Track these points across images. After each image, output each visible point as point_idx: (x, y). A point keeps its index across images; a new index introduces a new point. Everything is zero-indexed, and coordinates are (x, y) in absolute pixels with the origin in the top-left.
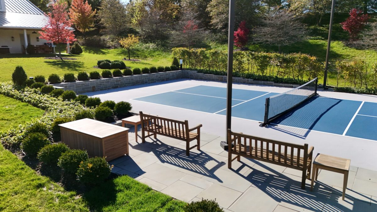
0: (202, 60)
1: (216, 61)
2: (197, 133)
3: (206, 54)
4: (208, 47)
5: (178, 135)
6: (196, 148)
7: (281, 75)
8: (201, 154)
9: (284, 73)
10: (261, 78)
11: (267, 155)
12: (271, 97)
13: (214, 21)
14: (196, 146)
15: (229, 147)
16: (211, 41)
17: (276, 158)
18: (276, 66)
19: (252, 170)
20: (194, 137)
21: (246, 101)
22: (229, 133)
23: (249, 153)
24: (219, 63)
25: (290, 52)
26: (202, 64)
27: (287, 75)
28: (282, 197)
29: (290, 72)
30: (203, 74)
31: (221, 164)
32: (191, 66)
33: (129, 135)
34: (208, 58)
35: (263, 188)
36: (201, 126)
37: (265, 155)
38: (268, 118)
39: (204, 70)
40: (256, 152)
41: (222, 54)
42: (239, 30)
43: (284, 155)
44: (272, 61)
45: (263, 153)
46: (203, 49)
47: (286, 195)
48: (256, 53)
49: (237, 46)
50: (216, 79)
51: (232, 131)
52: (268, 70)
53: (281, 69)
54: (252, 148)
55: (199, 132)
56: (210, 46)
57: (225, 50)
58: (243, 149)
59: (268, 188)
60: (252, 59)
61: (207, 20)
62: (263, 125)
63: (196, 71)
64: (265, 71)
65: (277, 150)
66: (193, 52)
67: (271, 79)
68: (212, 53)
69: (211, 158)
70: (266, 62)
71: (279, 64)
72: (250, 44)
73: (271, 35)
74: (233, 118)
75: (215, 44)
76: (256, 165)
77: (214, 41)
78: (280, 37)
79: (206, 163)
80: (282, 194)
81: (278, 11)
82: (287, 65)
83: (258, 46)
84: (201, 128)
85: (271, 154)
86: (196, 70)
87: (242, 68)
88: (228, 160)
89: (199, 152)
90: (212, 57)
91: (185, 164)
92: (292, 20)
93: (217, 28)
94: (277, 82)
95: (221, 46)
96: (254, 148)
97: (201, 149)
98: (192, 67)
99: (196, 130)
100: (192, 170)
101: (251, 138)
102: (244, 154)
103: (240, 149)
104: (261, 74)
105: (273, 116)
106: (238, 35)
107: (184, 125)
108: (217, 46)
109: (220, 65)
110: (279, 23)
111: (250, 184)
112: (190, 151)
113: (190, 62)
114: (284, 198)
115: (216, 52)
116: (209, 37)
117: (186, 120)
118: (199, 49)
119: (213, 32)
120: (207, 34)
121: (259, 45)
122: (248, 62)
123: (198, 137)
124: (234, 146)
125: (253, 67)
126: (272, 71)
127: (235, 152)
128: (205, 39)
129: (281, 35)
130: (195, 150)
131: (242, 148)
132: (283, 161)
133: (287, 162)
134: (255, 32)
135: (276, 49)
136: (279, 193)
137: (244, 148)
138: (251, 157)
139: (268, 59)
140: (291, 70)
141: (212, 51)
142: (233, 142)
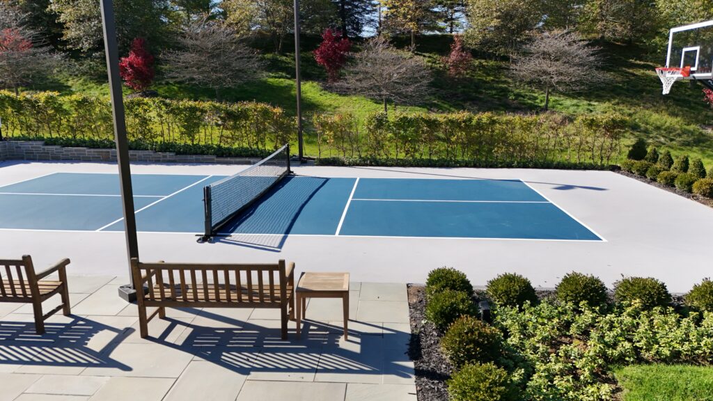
0: (52, 118)
1: (87, 119)
2: (58, 279)
3: (61, 105)
4: (64, 89)
6: (61, 311)
7: (227, 142)
8: (73, 323)
9: (232, 138)
10: (191, 149)
11: (217, 294)
12: (213, 185)
13: (70, 34)
14: (59, 308)
15: (139, 295)
16: (71, 75)
17: (234, 296)
18: (215, 127)
19: (190, 330)
20: (51, 291)
21: (166, 197)
22: (136, 265)
23: (181, 297)
24: (95, 122)
25: (237, 100)
26: (54, 127)
27: (238, 142)
28: (252, 364)
29: (242, 136)
30: (58, 147)
31: (125, 333)
32: (24, 132)
34: (66, 113)
35: (216, 359)
36: (68, 261)
37: (212, 296)
38: (211, 224)
39: (61, 139)
40: (195, 293)
41: (100, 103)
42: (132, 56)
43: (246, 287)
44: (206, 118)
45: (209, 291)
46: (51, 93)
47: (258, 358)
48: (175, 102)
49: (132, 88)
50: (93, 157)
51: (141, 261)
52: (202, 135)
53: (224, 131)
54: (187, 287)
55: (63, 277)
56: (70, 87)
57: (103, 95)
58: (168, 293)
59: (225, 356)
60: (167, 113)
61: (54, 31)
62: (204, 239)
63: (40, 143)
64: (197, 137)
65: (233, 281)
66: (27, 100)
67: (210, 151)
68: (75, 103)
69: (99, 327)
70: (196, 119)
71: (220, 122)
72: (160, 84)
73: (198, 68)
74: (140, 235)
75: (81, 81)
76: (198, 317)
77: (76, 75)
78: (216, 72)
79: (89, 340)
80: (250, 359)
81: (206, 21)
82: (235, 123)
83: (175, 88)
84: (67, 267)
85: (224, 291)
86: (41, 139)
87: (149, 131)
88: (139, 322)
89: (69, 320)
90: (76, 110)
91: (36, 353)
92: (234, 41)
93: (82, 48)
94: (222, 155)
95: (95, 87)
96: (190, 287)
97: (73, 312)
98: (29, 133)
99: (57, 273)
100: (55, 363)
101: (182, 267)
102: (172, 302)
103: (162, 293)
104: (189, 142)
105: (221, 220)
106: (131, 65)
107: (23, 268)
108: (85, 87)
109: (99, 126)
110: (210, 45)
111: (190, 356)
112: (45, 321)
113: (21, 123)
114: (255, 365)
115: (85, 100)
116: (65, 68)
117: (26, 254)
118: (42, 93)
119: (72, 57)
120: (59, 61)
121: (178, 86)
122: (159, 119)
123: (62, 289)
124: (149, 290)
125: (171, 128)
126: (210, 134)
127: (152, 302)
128: (55, 71)
129: (217, 67)
130: (59, 318)
131: (166, 290)
132: (247, 298)
133: (254, 298)
134: (167, 62)
135: (211, 95)
136: (246, 358)
137: (169, 290)
138: (186, 306)
139: (198, 113)
140: (243, 132)
141: (74, 97)
142: (147, 282)
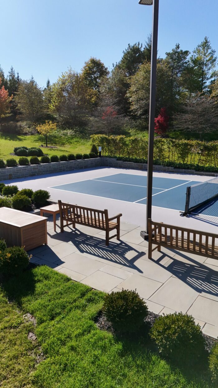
0: (121, 148)
1: (135, 149)
2: (116, 223)
3: (125, 142)
4: (128, 134)
5: (97, 224)
6: (116, 237)
7: (202, 163)
8: (120, 244)
9: (206, 161)
10: (182, 166)
11: (188, 245)
12: (192, 186)
13: (133, 107)
14: (115, 236)
15: (149, 237)
16: (131, 127)
17: (197, 248)
18: (197, 154)
19: (172, 261)
20: (113, 227)
21: (167, 190)
22: (149, 222)
23: (170, 243)
24: (138, 150)
25: (211, 140)
26: (121, 152)
27: (208, 163)
28: (203, 288)
29: (212, 160)
30: (122, 161)
31: (141, 254)
32: (110, 154)
33: (47, 225)
34: (127, 145)
35: (184, 279)
36: (121, 215)
37: (185, 245)
38: (189, 207)
39: (124, 157)
40: (177, 242)
41: (142, 141)
42: (159, 117)
43: (205, 245)
44: (193, 149)
45: (184, 243)
46: (122, 136)
47: (207, 285)
48: (177, 141)
49: (157, 133)
50: (135, 167)
51: (152, 221)
52: (189, 158)
53: (202, 157)
54: (173, 238)
55: (118, 221)
56: (130, 133)
57: (145, 137)
58: (163, 239)
59: (189, 279)
60: (172, 146)
61: (127, 106)
62: (184, 215)
63: (115, 159)
64: (186, 159)
65: (198, 240)
66: (112, 139)
67: (192, 168)
68: (131, 141)
69: (130, 248)
70: (187, 150)
71: (200, 152)
72: (171, 131)
73: (192, 122)
74: (153, 208)
75: (135, 130)
76: (177, 255)
77: (133, 127)
78: (201, 124)
79: (126, 253)
80: (203, 285)
81: (199, 97)
82: (208, 153)
83: (178, 133)
84: (121, 217)
85: (192, 244)
86: (116, 157)
87: (163, 155)
88: (148, 250)
89: (119, 242)
90: (131, 144)
91: (104, 254)
92: (214, 107)
93: (137, 114)
94: (199, 170)
95: (140, 133)
96: (175, 238)
97: (121, 239)
98: (111, 154)
99: (116, 219)
100: (111, 260)
101: (172, 227)
102: (165, 244)
103: (161, 239)
104: (182, 162)
105: (195, 205)
106: (158, 121)
107: (104, 215)
108: (136, 133)
109: (140, 152)
110: (200, 109)
111: (170, 274)
112: (110, 240)
113: (109, 149)
114: (204, 289)
115: (136, 139)
116: (129, 124)
117: (106, 209)
118: (119, 136)
119: (132, 119)
120: (127, 121)
121: (180, 132)
122: (168, 149)
123: (117, 227)
124: (154, 236)
125: (174, 154)
126: (193, 159)
127: (155, 242)
128: (125, 126)
129: (202, 122)
130: (114, 240)
131: (162, 237)
132: (204, 251)
133: (208, 252)
134: (176, 119)
135: (197, 137)
136: (200, 283)
137: (164, 238)
138: (171, 248)
139: (189, 147)
140: (213, 158)
141: (131, 138)
142: (154, 232)
